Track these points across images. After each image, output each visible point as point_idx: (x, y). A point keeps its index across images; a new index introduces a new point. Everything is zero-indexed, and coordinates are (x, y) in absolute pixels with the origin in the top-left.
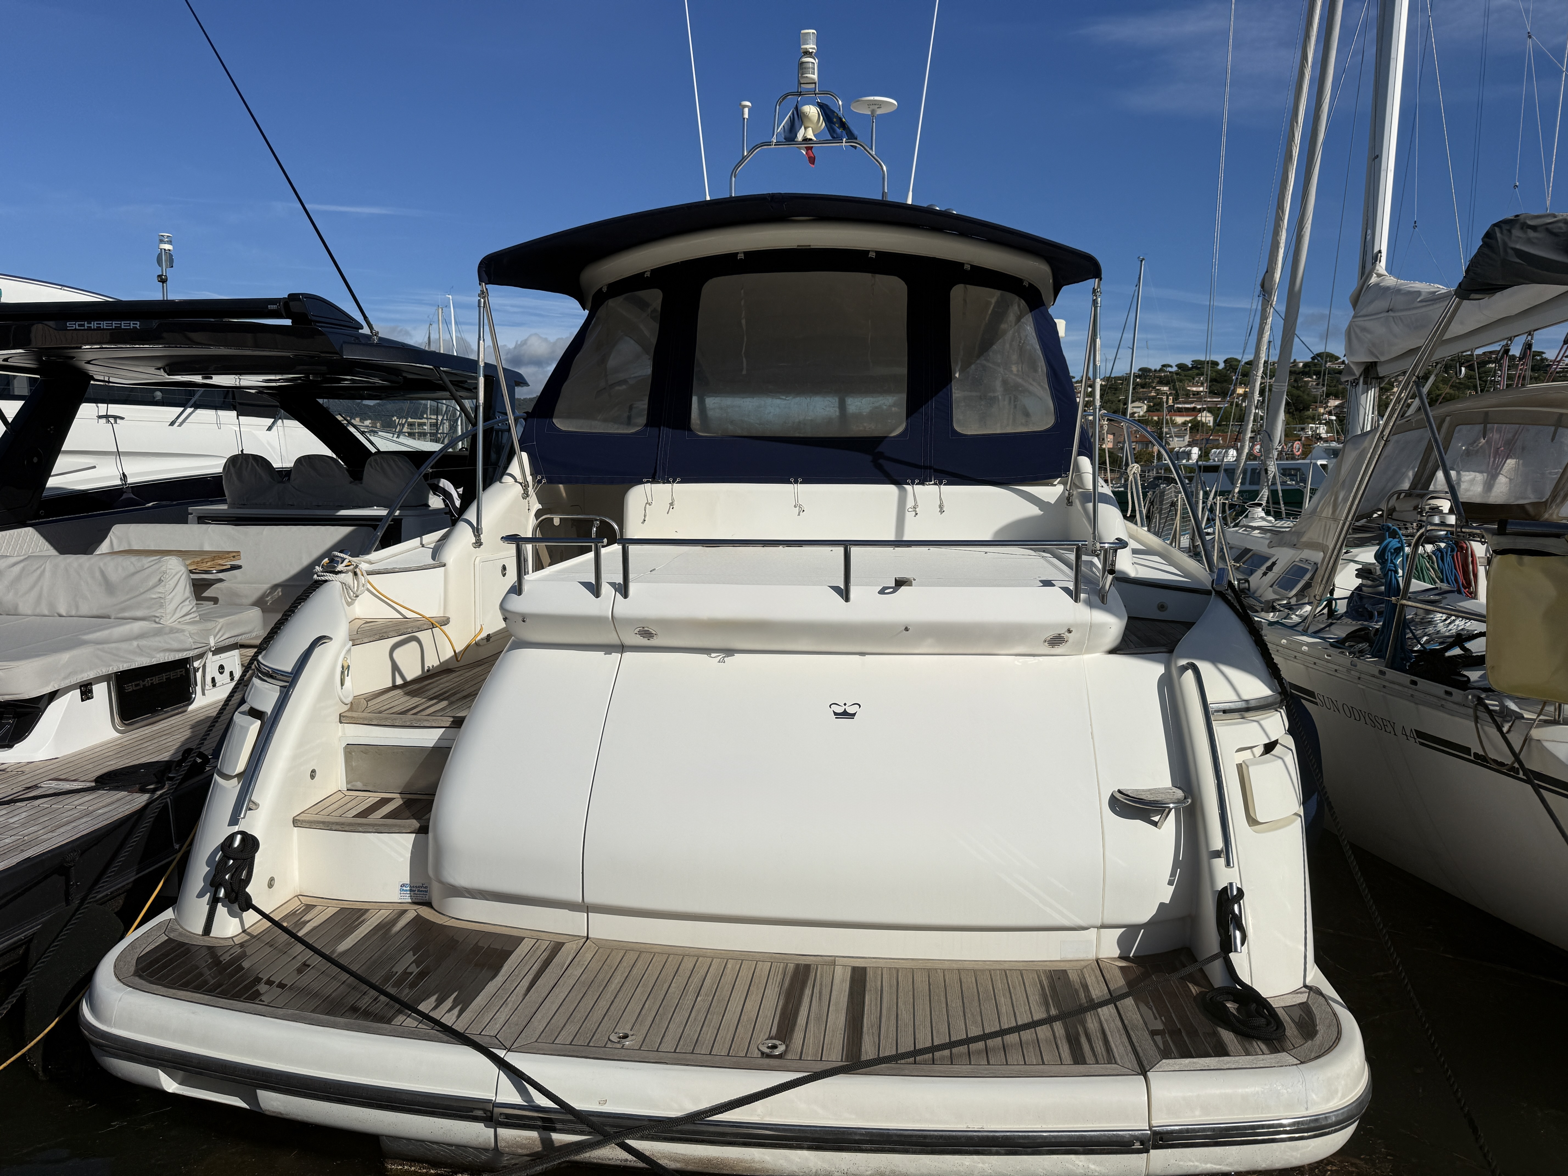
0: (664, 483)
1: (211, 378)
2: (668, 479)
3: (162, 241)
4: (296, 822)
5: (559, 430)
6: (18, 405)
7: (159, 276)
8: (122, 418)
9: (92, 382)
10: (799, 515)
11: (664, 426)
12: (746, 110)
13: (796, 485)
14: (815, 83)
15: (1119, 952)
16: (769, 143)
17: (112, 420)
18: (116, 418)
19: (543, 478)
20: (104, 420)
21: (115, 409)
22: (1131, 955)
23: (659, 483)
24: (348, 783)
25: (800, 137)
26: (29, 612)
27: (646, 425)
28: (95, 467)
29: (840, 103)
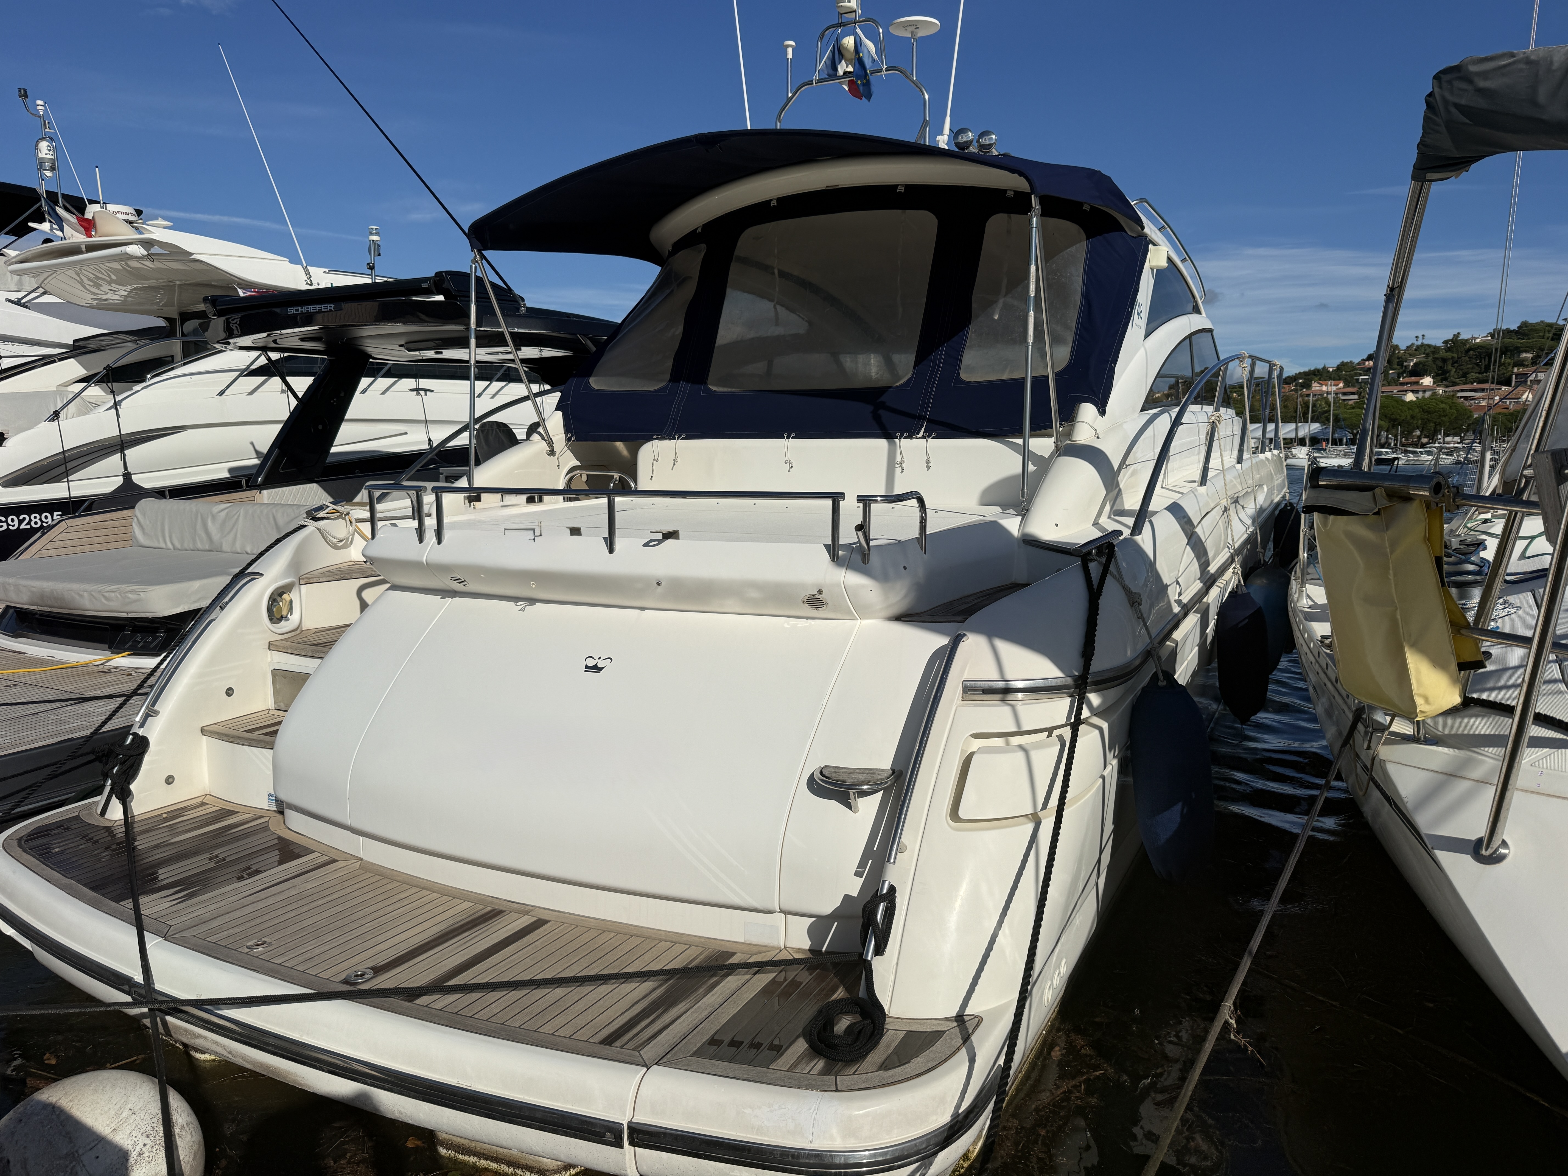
0: (670, 439)
1: (441, 353)
2: (675, 435)
3: (371, 234)
4: (203, 731)
5: (594, 390)
6: (308, 381)
7: (368, 264)
8: (431, 391)
9: (371, 360)
10: (789, 471)
11: (683, 381)
12: (790, 50)
13: (787, 440)
14: (855, 11)
15: (810, 943)
16: (810, 83)
17: (422, 393)
18: (426, 390)
19: (572, 435)
20: (415, 393)
21: (424, 383)
22: (824, 949)
23: (665, 439)
24: (275, 703)
25: (840, 72)
26: (229, 550)
27: (670, 381)
28: (406, 433)
29: (881, 30)
